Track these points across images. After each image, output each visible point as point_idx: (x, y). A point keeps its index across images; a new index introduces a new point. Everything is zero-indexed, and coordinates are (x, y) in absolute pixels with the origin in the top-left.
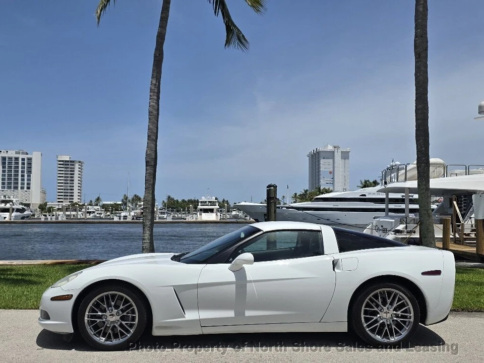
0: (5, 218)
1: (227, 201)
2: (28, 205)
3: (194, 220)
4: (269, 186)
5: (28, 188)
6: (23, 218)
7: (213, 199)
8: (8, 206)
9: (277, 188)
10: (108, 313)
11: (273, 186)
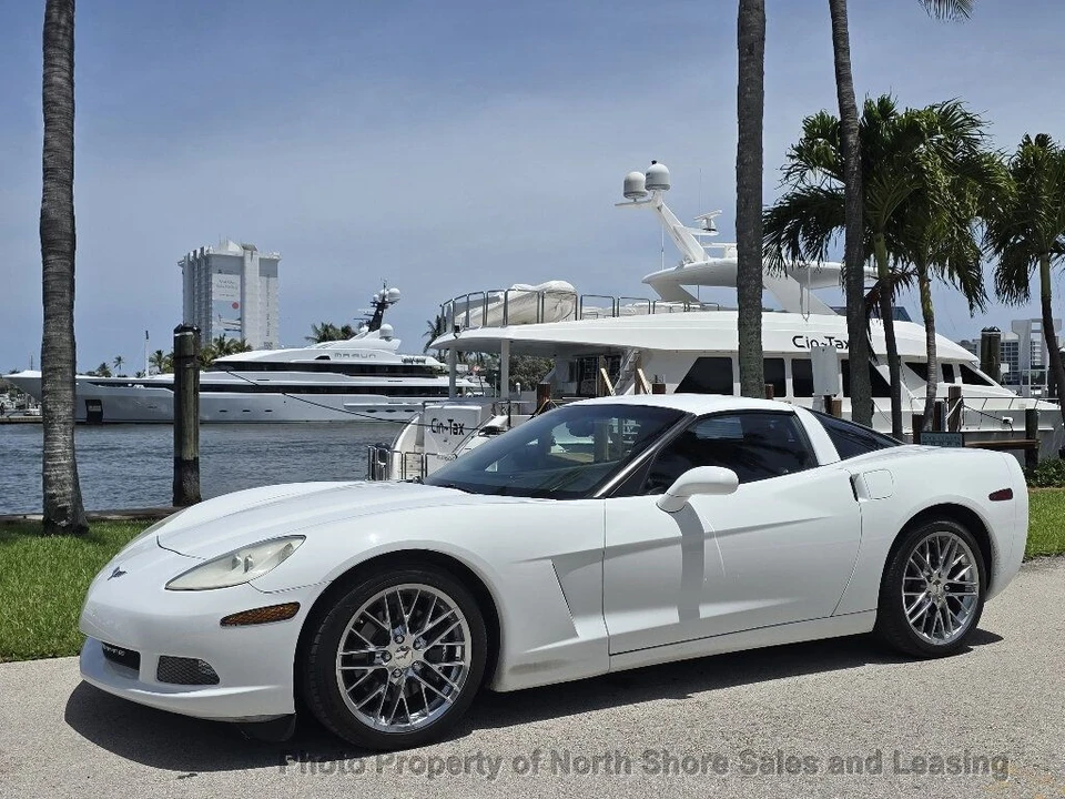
10: (392, 647)
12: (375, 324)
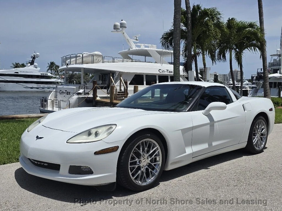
10: (142, 159)
12: (32, 63)
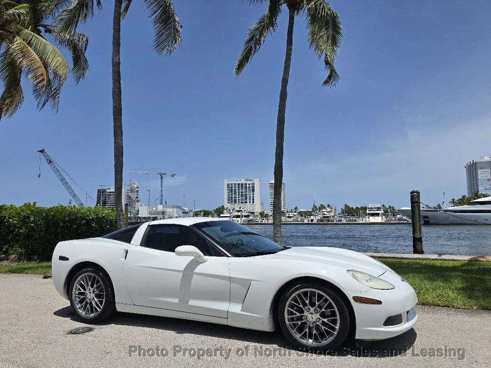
0: (238, 221)
1: (393, 207)
2: (253, 213)
3: (364, 222)
4: (412, 192)
5: (253, 202)
6: (249, 221)
7: (379, 205)
8: (239, 214)
9: (420, 194)
11: (416, 192)
